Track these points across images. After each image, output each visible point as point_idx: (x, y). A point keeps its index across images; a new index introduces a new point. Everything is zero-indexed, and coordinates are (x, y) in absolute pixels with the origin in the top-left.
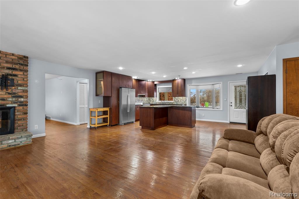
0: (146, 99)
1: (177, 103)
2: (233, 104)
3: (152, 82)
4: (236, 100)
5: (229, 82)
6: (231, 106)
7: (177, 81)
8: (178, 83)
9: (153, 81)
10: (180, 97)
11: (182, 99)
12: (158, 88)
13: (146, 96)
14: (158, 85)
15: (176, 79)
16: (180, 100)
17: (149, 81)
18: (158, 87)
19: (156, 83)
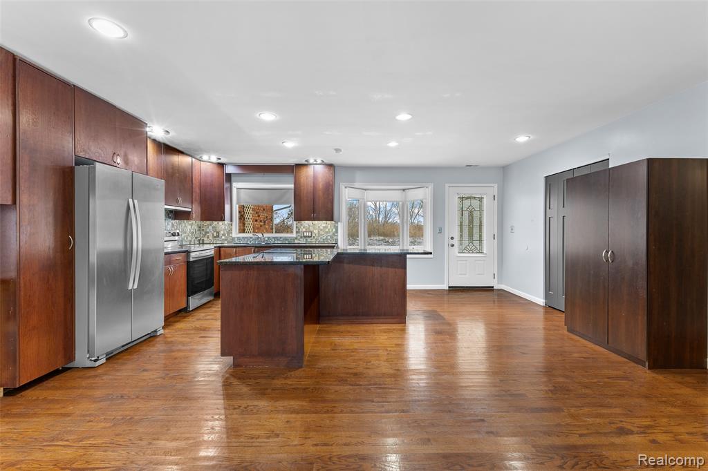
0: (189, 227)
1: (309, 240)
2: (456, 242)
3: (216, 166)
4: (461, 231)
5: (447, 185)
6: (453, 246)
7: (310, 171)
8: (315, 177)
9: (222, 161)
10: (316, 222)
11: (326, 227)
12: (238, 189)
13: (194, 216)
14: (238, 178)
15: (311, 161)
16: (316, 231)
17: (205, 157)
18: (236, 185)
19: (229, 170)
